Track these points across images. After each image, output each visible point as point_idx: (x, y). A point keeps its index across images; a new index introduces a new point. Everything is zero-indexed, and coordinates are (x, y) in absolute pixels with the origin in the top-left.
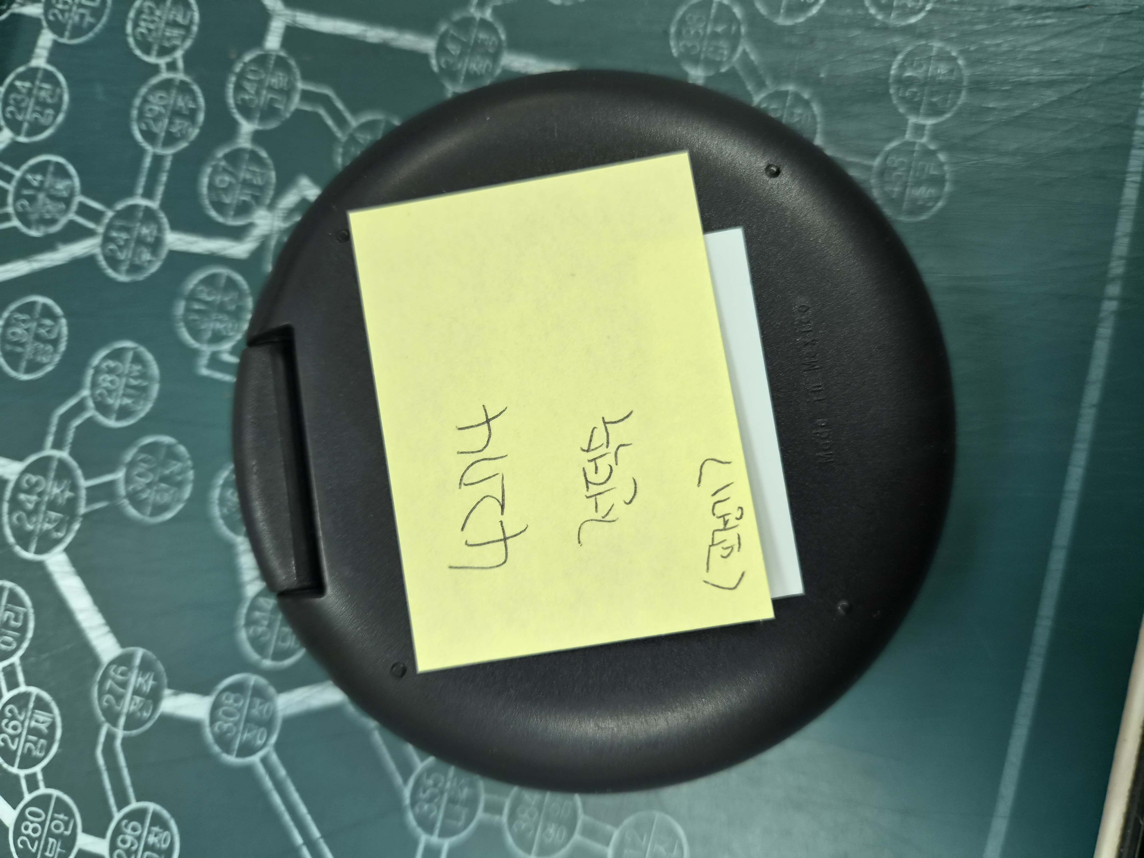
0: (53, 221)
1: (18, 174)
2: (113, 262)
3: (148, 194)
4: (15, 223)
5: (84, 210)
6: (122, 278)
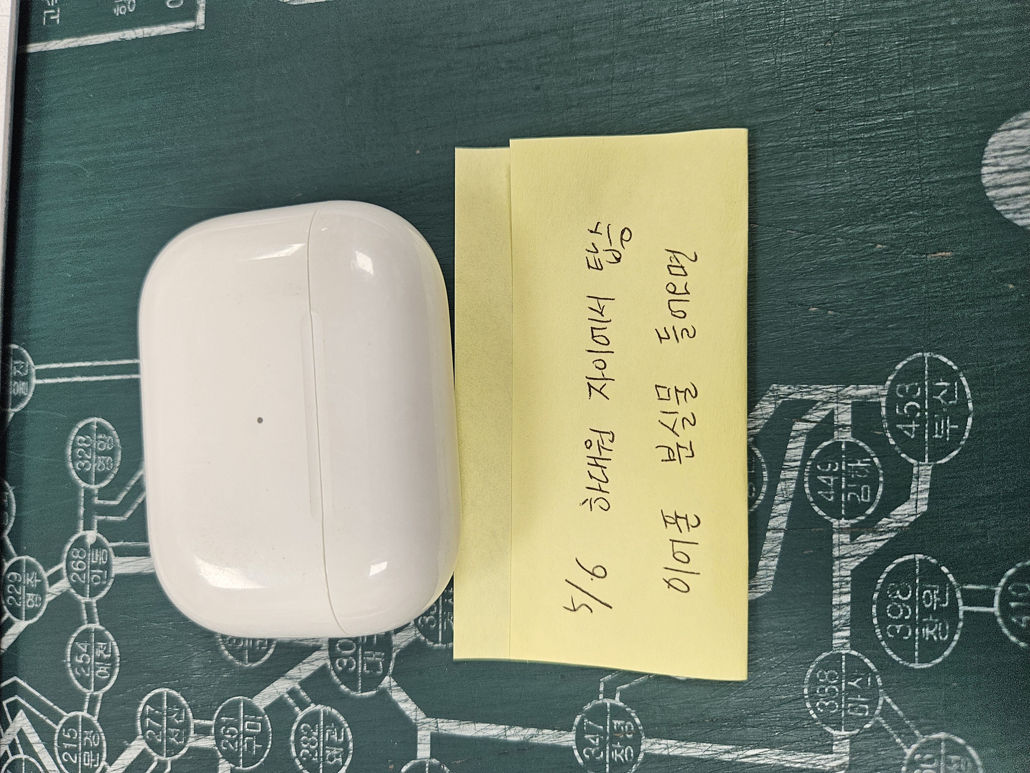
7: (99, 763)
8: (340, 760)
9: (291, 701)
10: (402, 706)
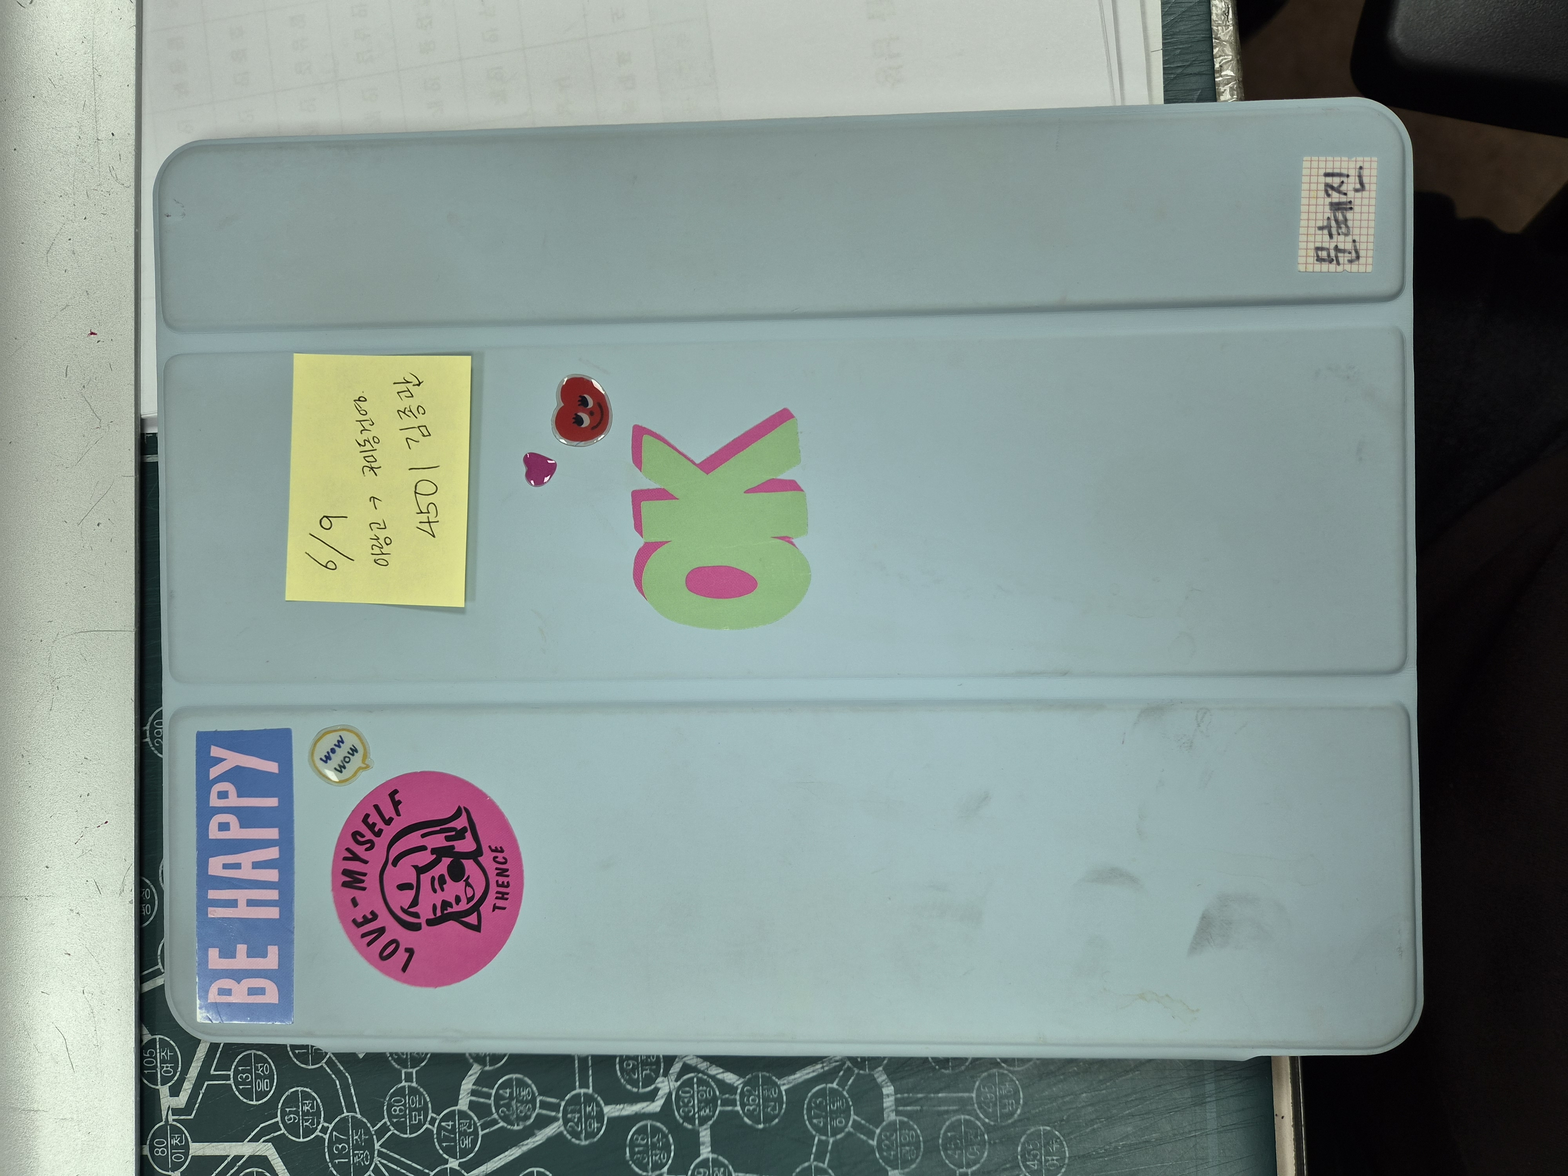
0: (527, 1118)
1: (494, 1092)
2: (576, 1135)
3: (584, 1085)
4: (502, 1124)
5: (544, 1105)
6: (584, 1143)
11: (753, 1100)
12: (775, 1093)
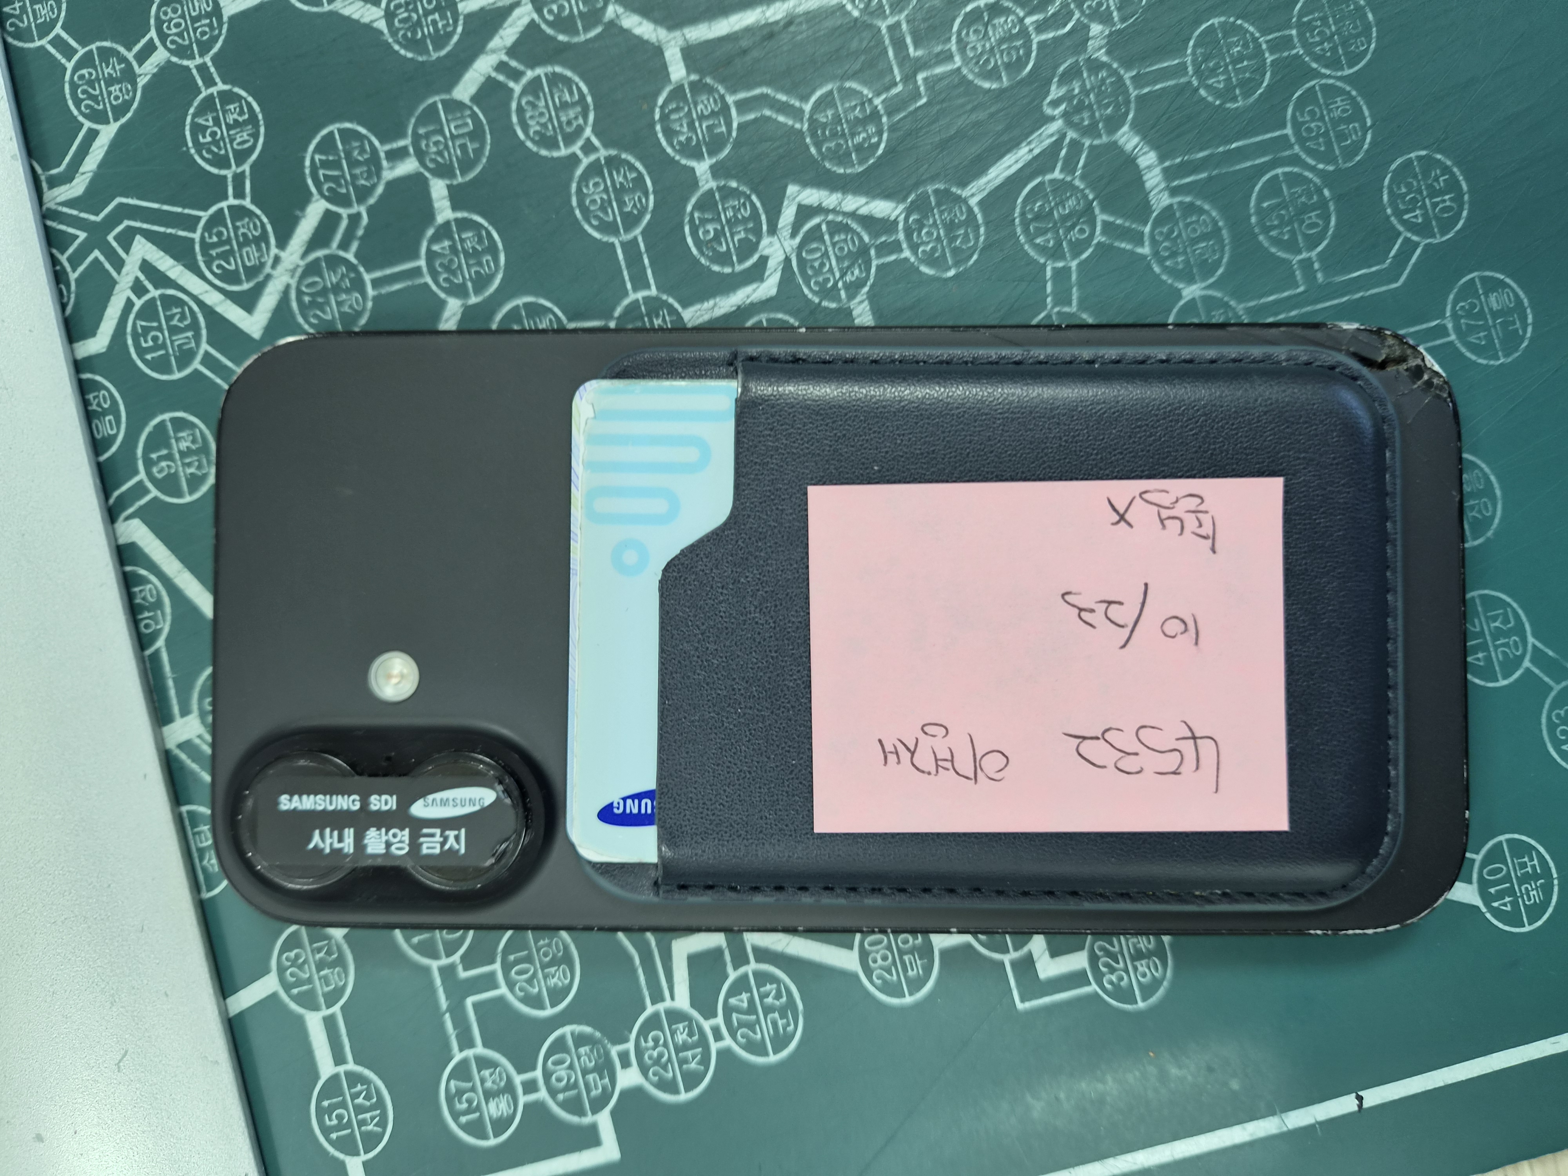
7: (268, 254)
8: (581, 121)
9: (501, 78)
10: (637, 31)
11: (929, 234)
12: (962, 213)
